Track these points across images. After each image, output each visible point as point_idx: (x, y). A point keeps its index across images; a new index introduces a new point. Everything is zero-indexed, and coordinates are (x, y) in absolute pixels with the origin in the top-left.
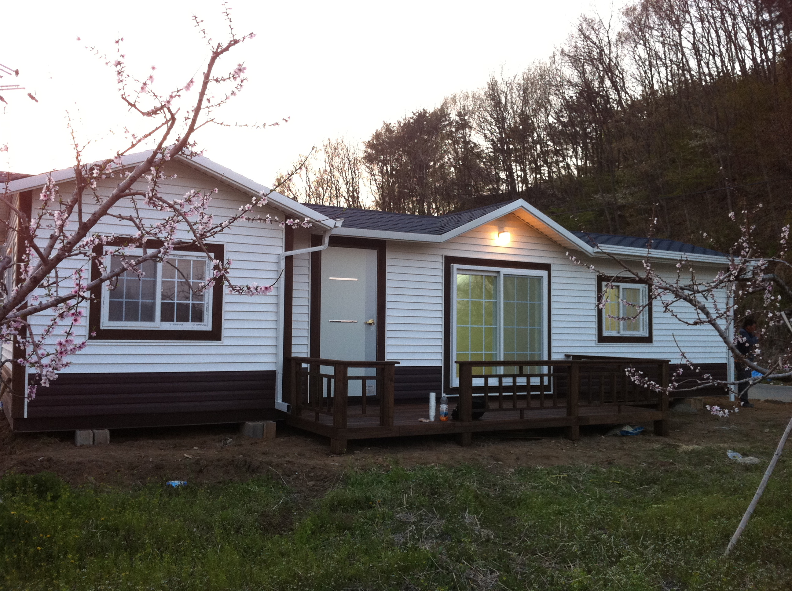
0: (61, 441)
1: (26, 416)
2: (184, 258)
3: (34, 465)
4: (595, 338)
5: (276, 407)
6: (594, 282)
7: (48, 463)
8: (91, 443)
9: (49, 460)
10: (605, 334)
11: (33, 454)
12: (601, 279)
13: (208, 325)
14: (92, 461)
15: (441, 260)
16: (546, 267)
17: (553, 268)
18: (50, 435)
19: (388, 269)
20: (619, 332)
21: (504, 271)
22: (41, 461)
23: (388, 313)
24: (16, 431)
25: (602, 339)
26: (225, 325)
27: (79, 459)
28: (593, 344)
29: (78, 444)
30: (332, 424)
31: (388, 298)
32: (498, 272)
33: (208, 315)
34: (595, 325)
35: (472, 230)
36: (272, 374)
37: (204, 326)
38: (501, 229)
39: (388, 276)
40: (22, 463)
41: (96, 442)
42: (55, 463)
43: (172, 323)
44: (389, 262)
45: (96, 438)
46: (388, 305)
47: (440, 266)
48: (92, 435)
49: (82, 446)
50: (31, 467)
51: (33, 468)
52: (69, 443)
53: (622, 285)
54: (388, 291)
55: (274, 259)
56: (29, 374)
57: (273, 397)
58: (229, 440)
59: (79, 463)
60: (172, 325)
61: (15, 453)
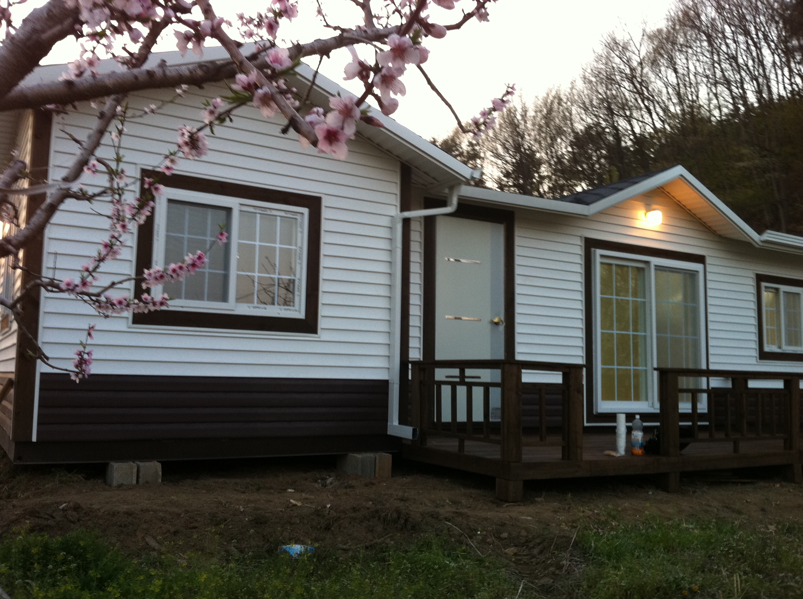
0: (87, 479)
1: (34, 439)
2: (269, 212)
3: (53, 518)
4: (755, 353)
5: (390, 432)
6: (752, 282)
7: (75, 513)
8: (134, 482)
9: (77, 508)
10: (767, 348)
11: (48, 499)
12: (760, 278)
13: (300, 311)
14: (148, 511)
15: (580, 242)
16: (700, 259)
17: (708, 260)
18: (70, 469)
19: (518, 251)
20: (780, 348)
21: (655, 261)
22: (63, 510)
23: (518, 309)
24: (18, 463)
25: (764, 356)
26: (322, 311)
27: (124, 508)
28: (754, 361)
29: (115, 483)
30: (500, 457)
31: (518, 290)
32: (647, 263)
33: (300, 296)
34: (755, 337)
35: (616, 206)
36: (384, 385)
37: (294, 312)
38: (649, 208)
39: (518, 261)
40: (33, 513)
41: (141, 480)
42: (85, 513)
43: (250, 305)
44: (518, 241)
45: (141, 475)
46: (518, 299)
47: (579, 250)
48: (135, 470)
49: (120, 486)
50: (48, 519)
51: (51, 522)
52: (100, 481)
53: (784, 288)
54: (518, 280)
55: (385, 221)
56: (42, 374)
57: (384, 418)
58: (329, 480)
59: (129, 514)
60: (252, 309)
61: (16, 497)
